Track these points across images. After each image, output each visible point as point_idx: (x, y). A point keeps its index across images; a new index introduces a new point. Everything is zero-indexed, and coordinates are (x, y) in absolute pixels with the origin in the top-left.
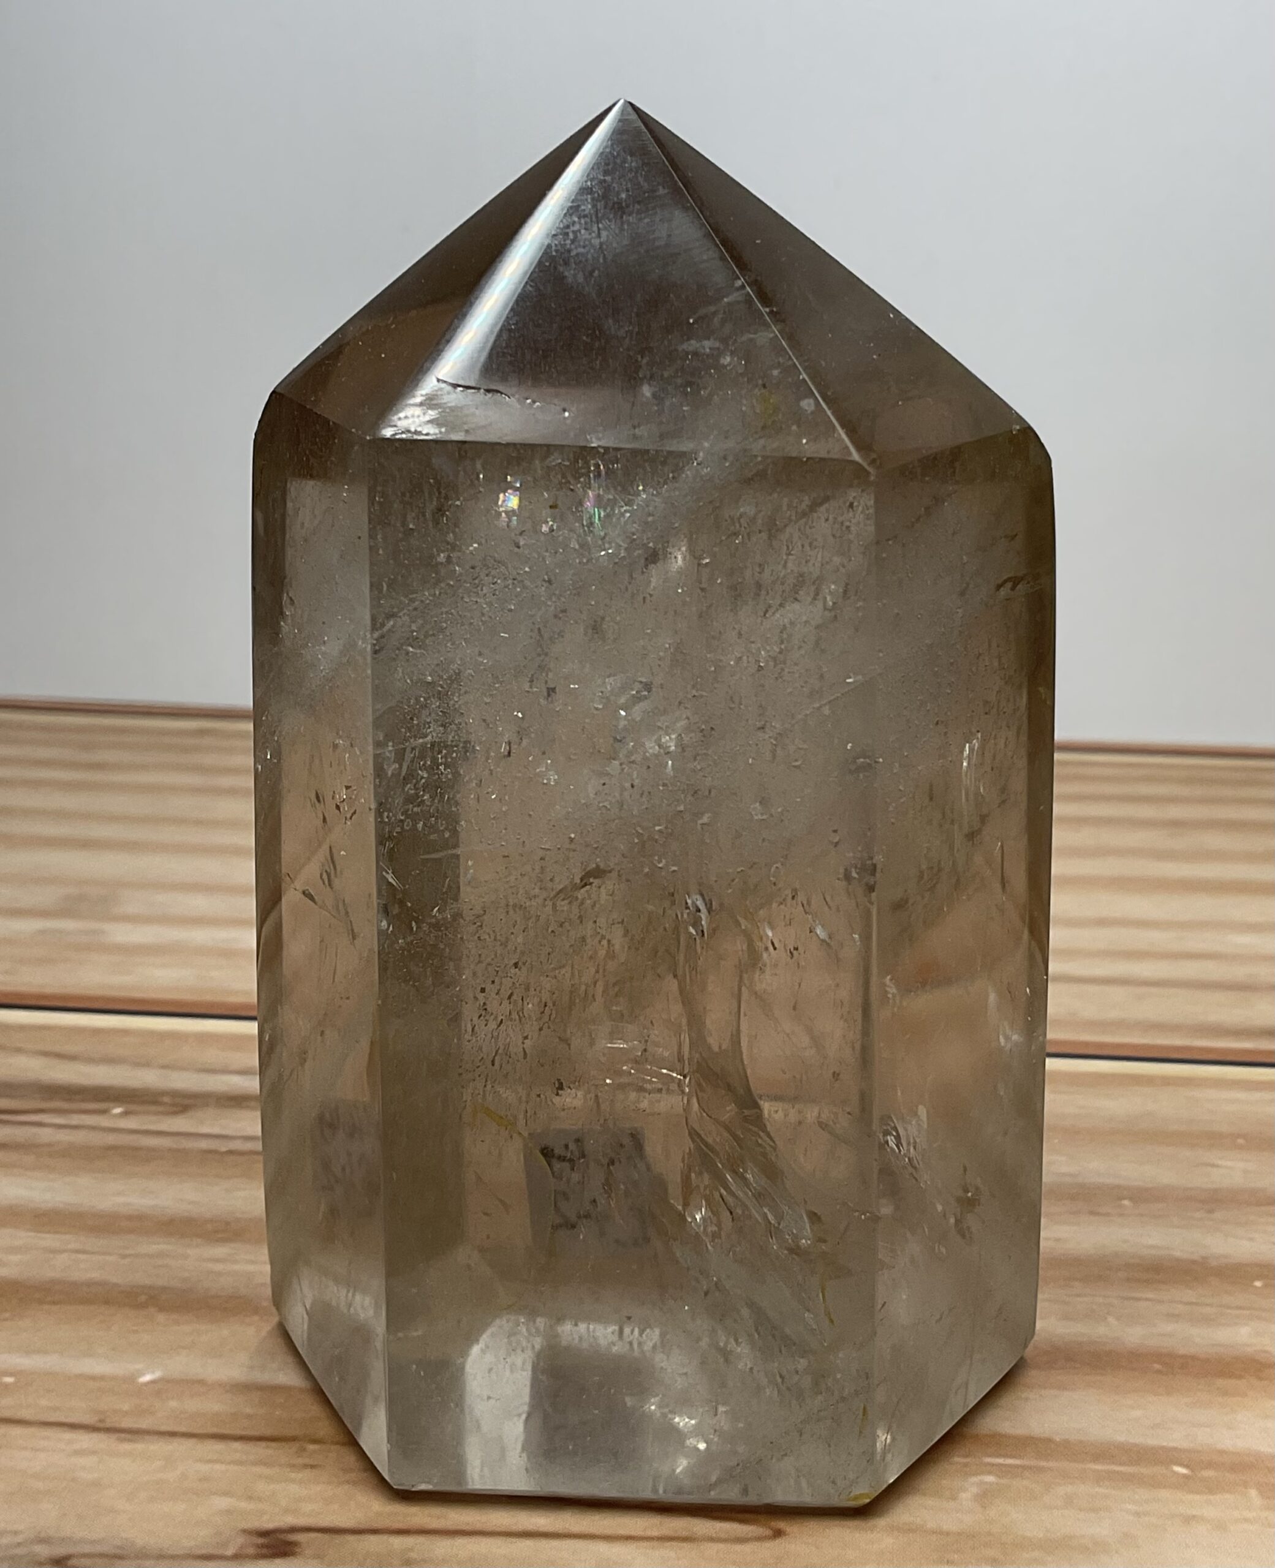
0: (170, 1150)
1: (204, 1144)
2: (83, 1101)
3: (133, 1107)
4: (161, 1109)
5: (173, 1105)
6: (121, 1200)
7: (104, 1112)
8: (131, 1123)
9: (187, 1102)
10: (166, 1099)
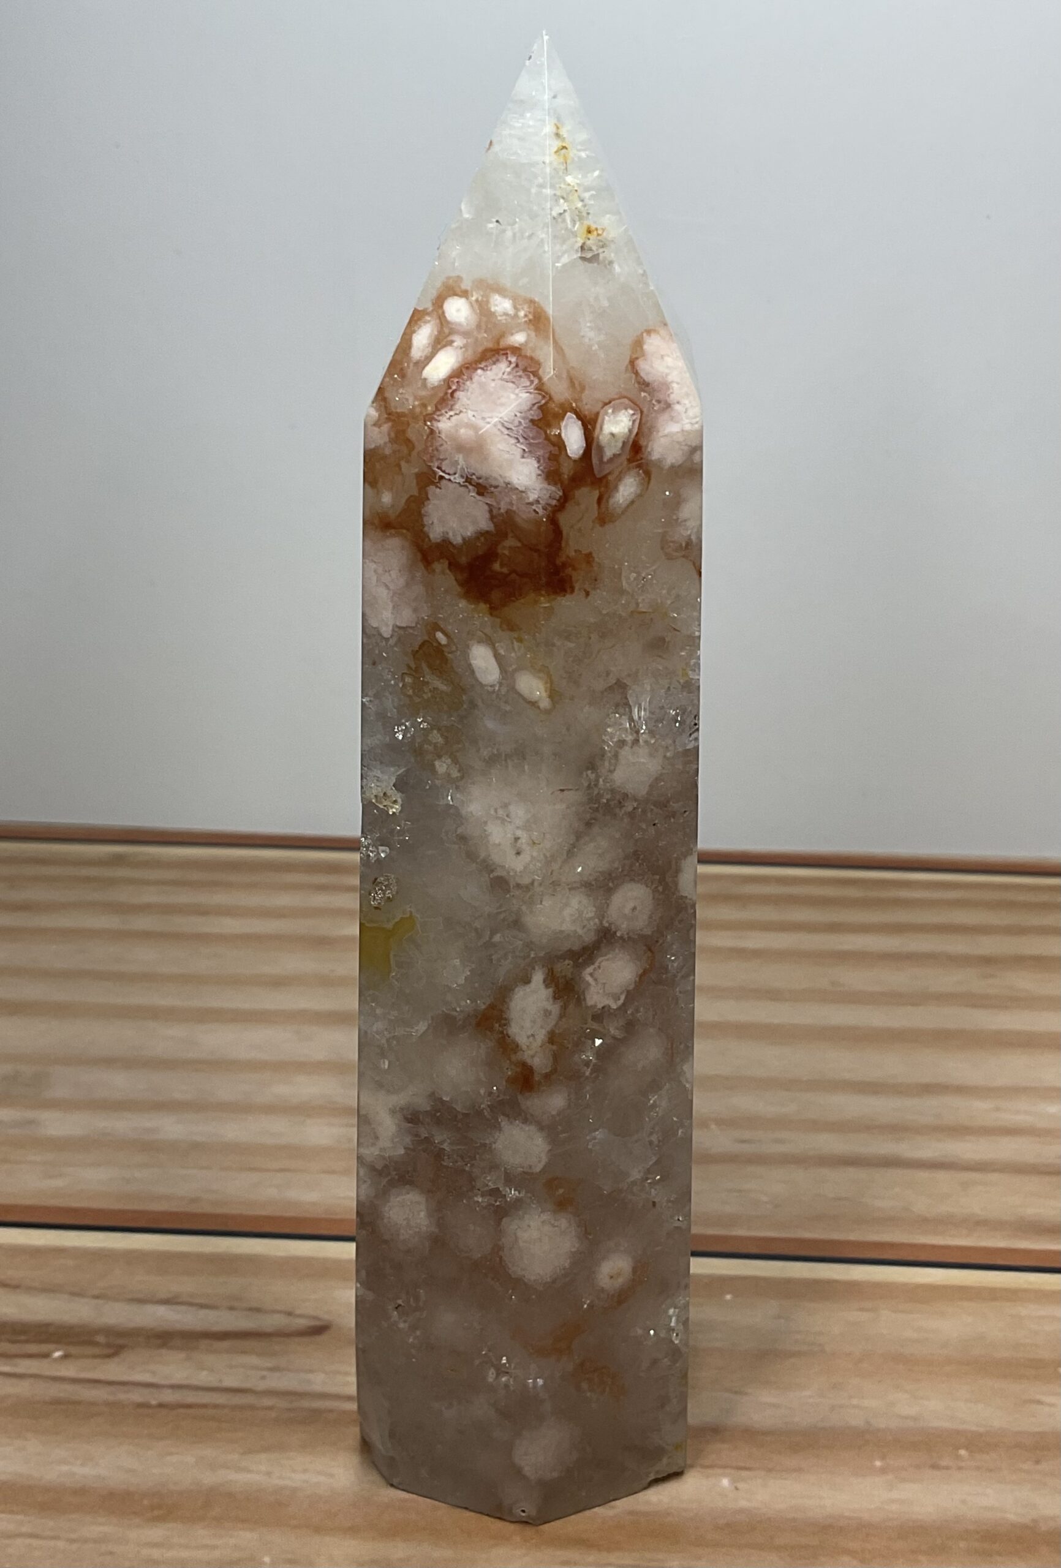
0: (108, 1404)
1: (137, 1396)
2: (27, 1341)
3: (73, 1350)
4: (97, 1351)
5: (108, 1345)
6: (65, 1468)
7: (46, 1356)
8: (70, 1370)
9: (120, 1341)
10: (101, 1339)
